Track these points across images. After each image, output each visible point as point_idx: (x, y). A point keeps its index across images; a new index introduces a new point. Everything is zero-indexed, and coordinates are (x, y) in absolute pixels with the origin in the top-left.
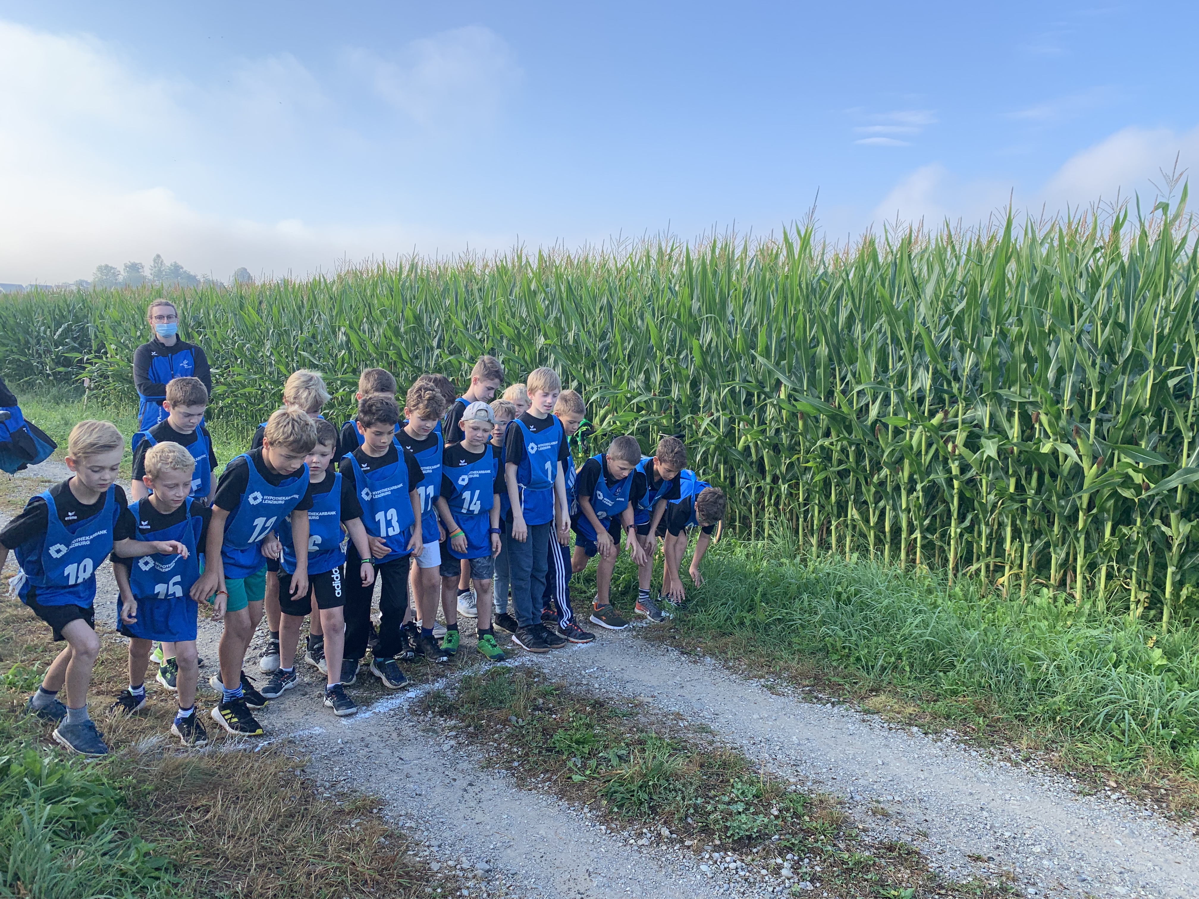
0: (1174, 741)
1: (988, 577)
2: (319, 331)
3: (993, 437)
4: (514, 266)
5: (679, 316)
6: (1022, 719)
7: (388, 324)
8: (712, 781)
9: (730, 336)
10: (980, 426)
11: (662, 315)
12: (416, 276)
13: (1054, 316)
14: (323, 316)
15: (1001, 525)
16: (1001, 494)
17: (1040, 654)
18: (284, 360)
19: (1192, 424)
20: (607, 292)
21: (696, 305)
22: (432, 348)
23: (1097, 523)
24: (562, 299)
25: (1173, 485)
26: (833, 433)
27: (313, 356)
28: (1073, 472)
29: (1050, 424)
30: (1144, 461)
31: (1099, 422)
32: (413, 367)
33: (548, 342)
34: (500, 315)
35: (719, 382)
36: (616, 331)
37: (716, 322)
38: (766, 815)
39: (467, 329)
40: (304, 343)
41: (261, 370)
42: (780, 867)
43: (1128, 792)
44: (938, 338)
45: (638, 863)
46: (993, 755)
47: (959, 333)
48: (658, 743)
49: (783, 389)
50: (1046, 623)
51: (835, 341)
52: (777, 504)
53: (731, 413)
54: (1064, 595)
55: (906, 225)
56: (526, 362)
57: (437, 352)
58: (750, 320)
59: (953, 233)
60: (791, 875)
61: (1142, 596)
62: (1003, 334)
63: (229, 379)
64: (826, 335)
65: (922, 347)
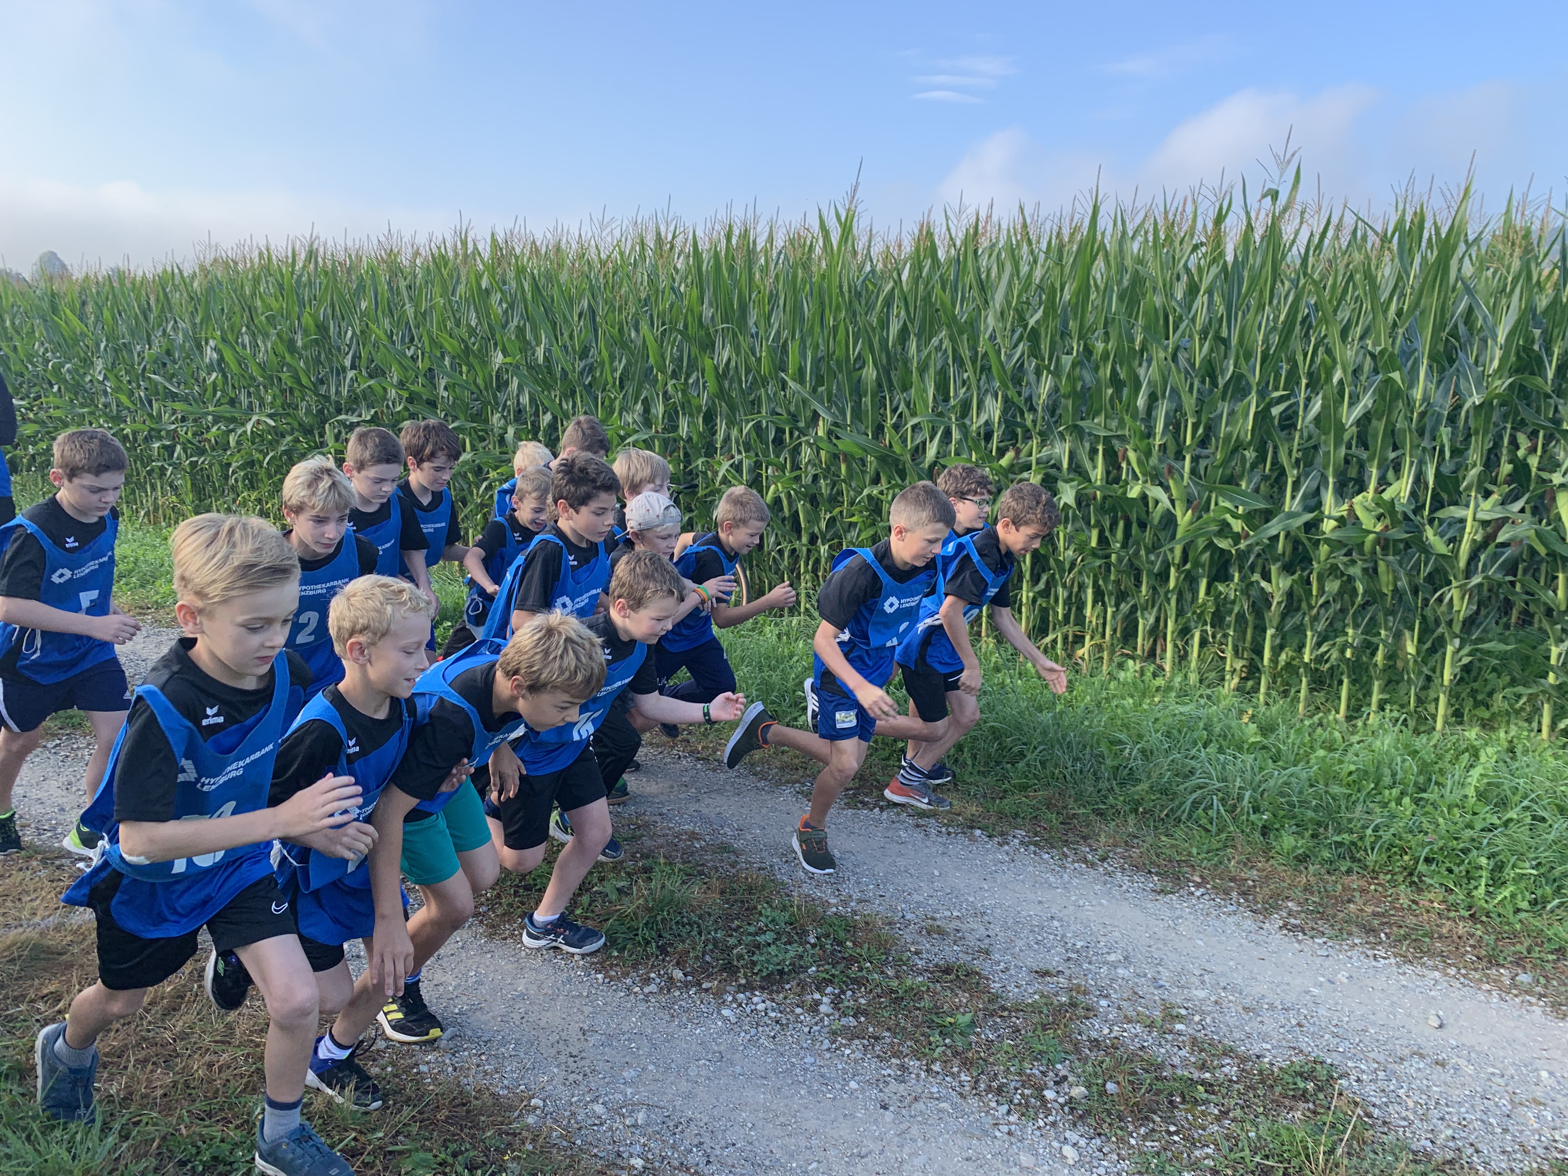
0: (1264, 827)
1: (1066, 650)
2: (176, 344)
3: (1072, 480)
4: (456, 255)
5: (686, 326)
6: (1100, 814)
7: (279, 335)
8: (736, 909)
9: (754, 354)
10: (1057, 467)
11: (663, 324)
12: (316, 268)
13: (1146, 329)
14: (181, 324)
15: (1082, 587)
16: (1081, 548)
17: (1123, 737)
18: (126, 386)
19: (1298, 461)
20: (587, 292)
21: (708, 312)
22: (344, 369)
23: (1191, 580)
24: (525, 300)
25: (1273, 532)
26: (883, 480)
27: (170, 380)
28: (1164, 521)
29: (1139, 461)
30: (1243, 503)
31: (1195, 459)
32: (317, 394)
33: (508, 360)
34: (438, 323)
35: (740, 415)
36: (602, 344)
37: (735, 335)
38: (801, 944)
39: (393, 343)
40: (155, 362)
41: (91, 401)
42: (818, 1003)
43: (1214, 887)
44: (1009, 357)
45: (644, 1014)
46: (1066, 856)
47: (1035, 352)
48: (667, 869)
49: (821, 423)
50: (1131, 701)
51: (884, 361)
52: (815, 571)
53: (757, 455)
54: (1152, 668)
55: (971, 211)
56: (478, 387)
57: (351, 374)
58: (778, 332)
59: (1028, 221)
60: (831, 1011)
61: (1239, 664)
62: (1088, 351)
63: (42, 415)
64: (873, 353)
65: (990, 369)
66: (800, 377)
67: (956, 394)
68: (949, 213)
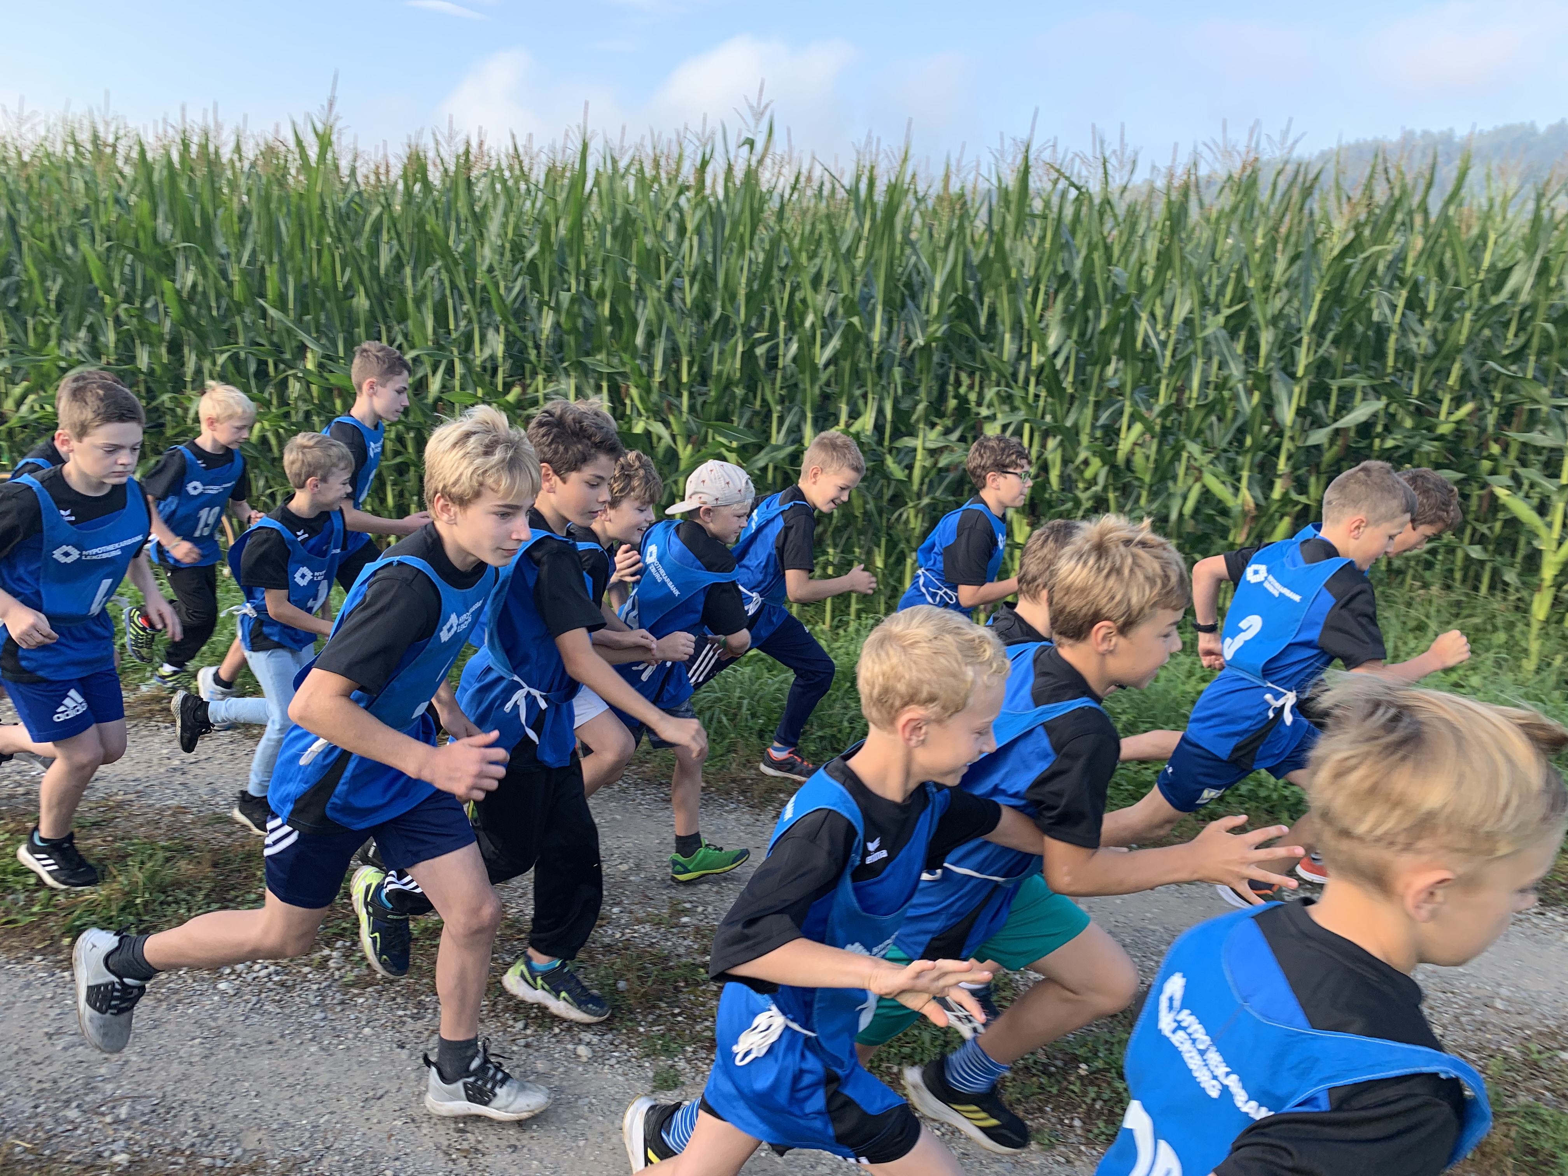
5: (137, 243)
9: (225, 277)
11: (108, 240)
13: (639, 268)
19: (781, 398)
21: (165, 229)
25: (761, 464)
29: (641, 399)
30: (736, 439)
31: (692, 396)
35: (212, 345)
36: (29, 261)
37: (199, 256)
49: (309, 355)
51: (377, 291)
58: (253, 255)
60: (342, 964)
64: (363, 282)
65: (489, 302)
66: (281, 303)
67: (456, 327)
68: (439, 138)
